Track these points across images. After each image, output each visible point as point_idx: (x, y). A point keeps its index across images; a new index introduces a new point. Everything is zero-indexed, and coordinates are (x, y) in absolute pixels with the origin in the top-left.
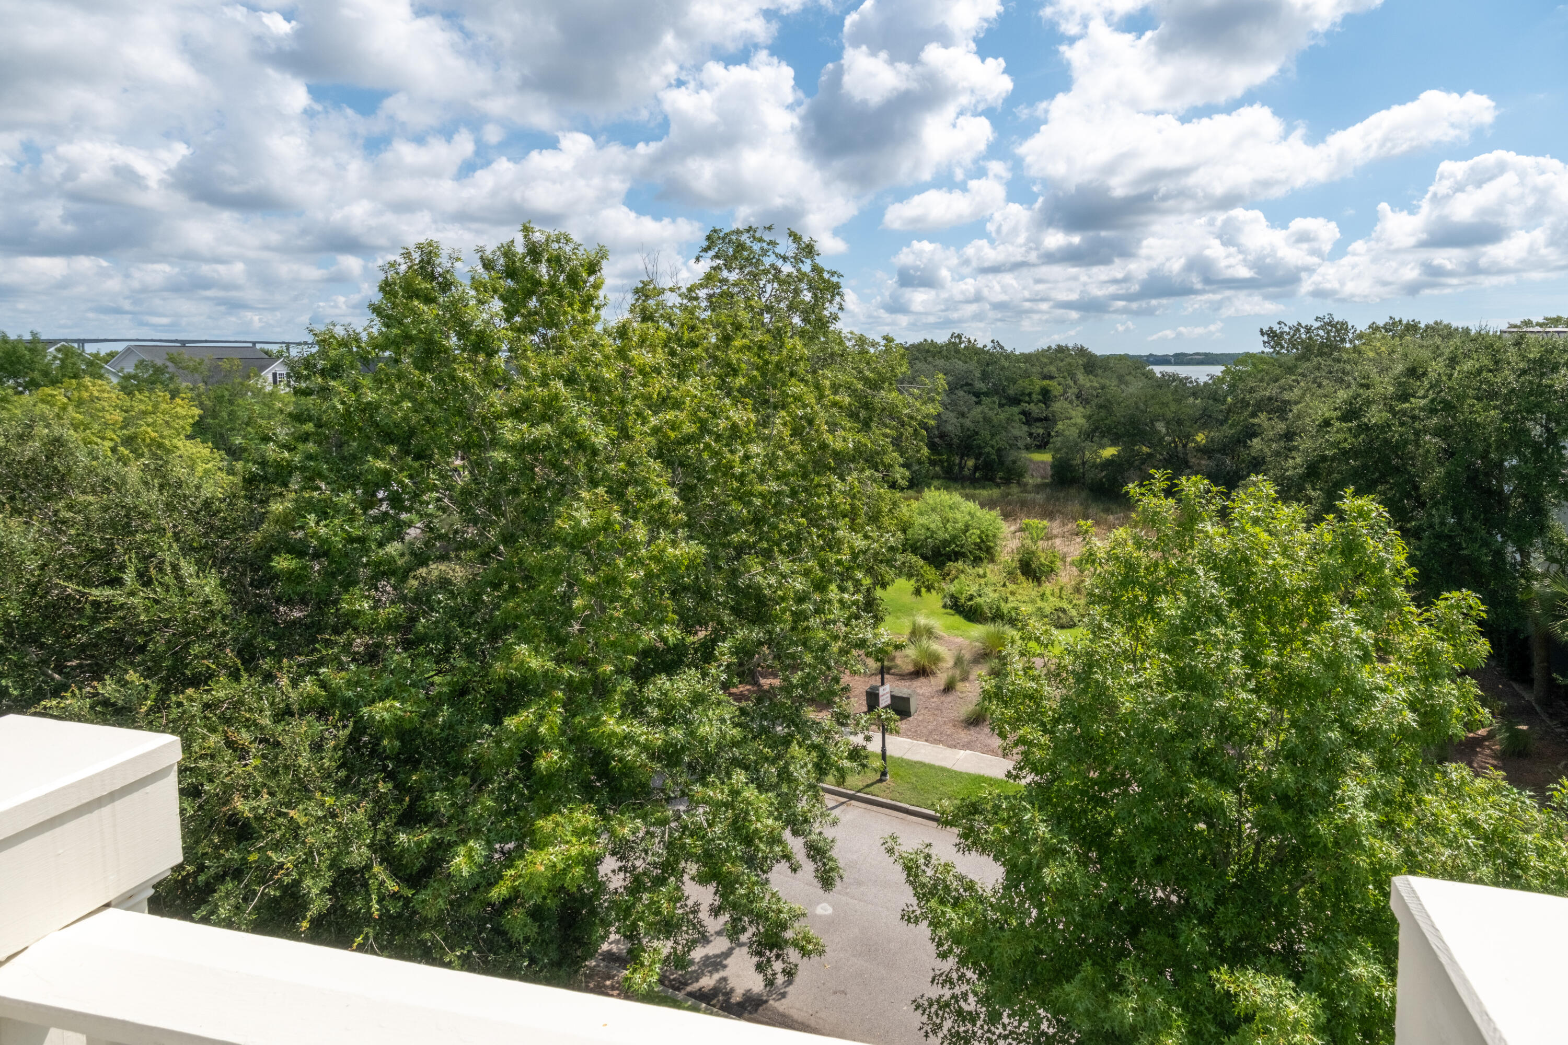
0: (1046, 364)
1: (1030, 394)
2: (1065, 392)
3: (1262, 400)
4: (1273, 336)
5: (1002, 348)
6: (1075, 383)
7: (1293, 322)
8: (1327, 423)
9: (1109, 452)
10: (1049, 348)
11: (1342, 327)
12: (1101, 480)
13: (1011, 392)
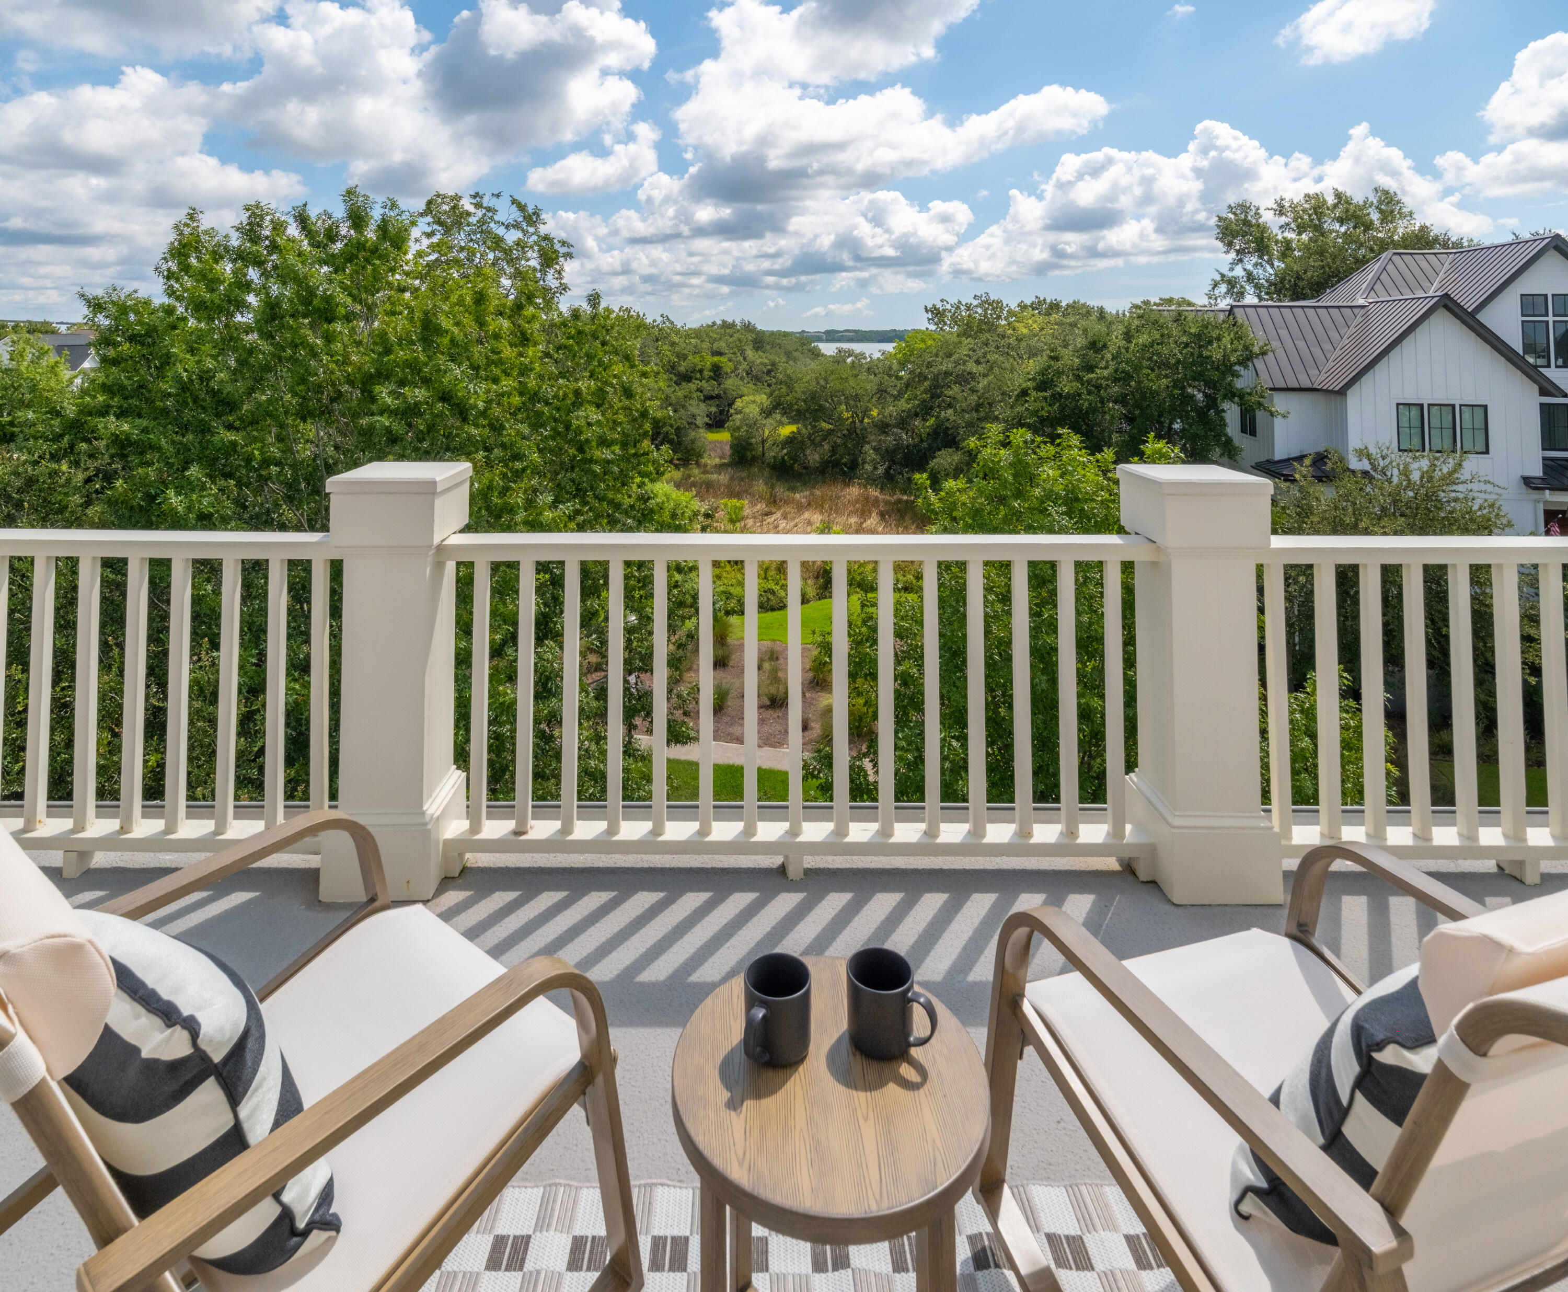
0: (715, 340)
1: (701, 371)
2: (736, 369)
3: (939, 374)
4: (937, 314)
5: (672, 323)
6: (745, 359)
7: (953, 300)
8: (1024, 393)
9: (787, 430)
10: (714, 323)
11: (997, 305)
12: (783, 458)
13: (682, 369)
